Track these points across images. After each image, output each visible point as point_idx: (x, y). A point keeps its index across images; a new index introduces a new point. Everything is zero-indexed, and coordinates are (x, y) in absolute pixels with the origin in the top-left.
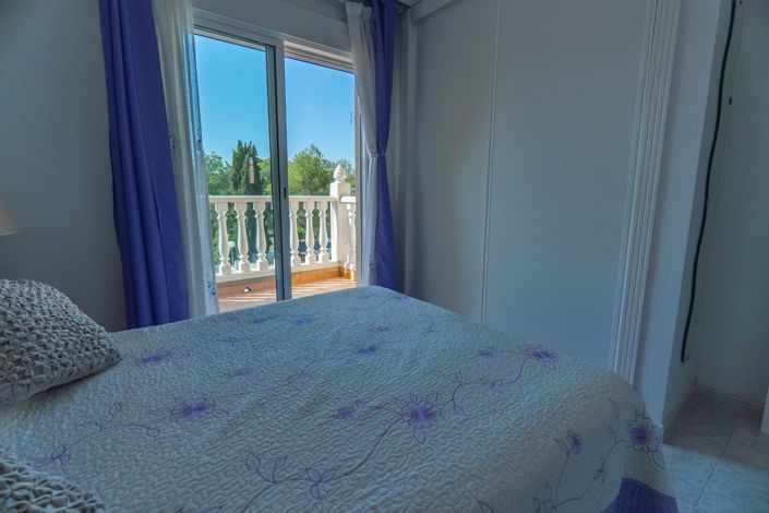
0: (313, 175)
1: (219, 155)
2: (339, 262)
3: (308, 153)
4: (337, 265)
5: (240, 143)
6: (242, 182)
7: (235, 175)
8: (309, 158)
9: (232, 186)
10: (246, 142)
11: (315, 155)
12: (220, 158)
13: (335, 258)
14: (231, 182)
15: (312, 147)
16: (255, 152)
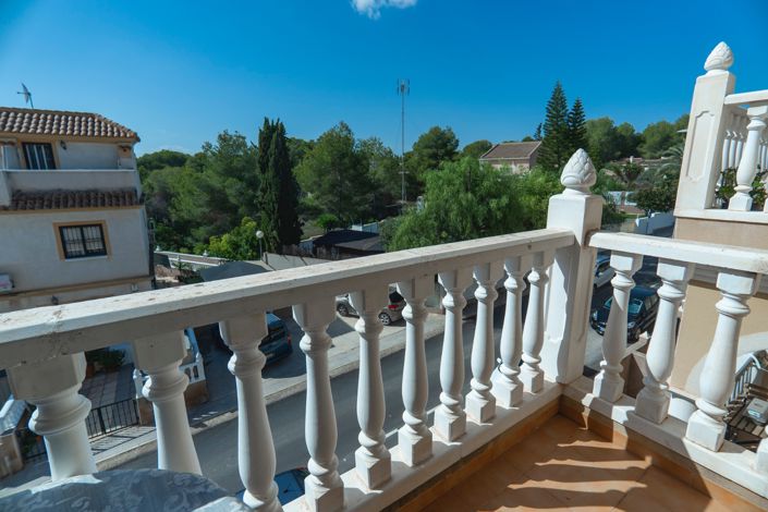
0: (343, 156)
1: (244, 135)
2: (562, 385)
3: (337, 130)
5: (267, 121)
6: (270, 164)
7: (262, 157)
8: (338, 136)
9: (257, 169)
10: (273, 119)
11: (345, 133)
12: (244, 138)
14: (257, 165)
15: (342, 124)
16: (283, 131)
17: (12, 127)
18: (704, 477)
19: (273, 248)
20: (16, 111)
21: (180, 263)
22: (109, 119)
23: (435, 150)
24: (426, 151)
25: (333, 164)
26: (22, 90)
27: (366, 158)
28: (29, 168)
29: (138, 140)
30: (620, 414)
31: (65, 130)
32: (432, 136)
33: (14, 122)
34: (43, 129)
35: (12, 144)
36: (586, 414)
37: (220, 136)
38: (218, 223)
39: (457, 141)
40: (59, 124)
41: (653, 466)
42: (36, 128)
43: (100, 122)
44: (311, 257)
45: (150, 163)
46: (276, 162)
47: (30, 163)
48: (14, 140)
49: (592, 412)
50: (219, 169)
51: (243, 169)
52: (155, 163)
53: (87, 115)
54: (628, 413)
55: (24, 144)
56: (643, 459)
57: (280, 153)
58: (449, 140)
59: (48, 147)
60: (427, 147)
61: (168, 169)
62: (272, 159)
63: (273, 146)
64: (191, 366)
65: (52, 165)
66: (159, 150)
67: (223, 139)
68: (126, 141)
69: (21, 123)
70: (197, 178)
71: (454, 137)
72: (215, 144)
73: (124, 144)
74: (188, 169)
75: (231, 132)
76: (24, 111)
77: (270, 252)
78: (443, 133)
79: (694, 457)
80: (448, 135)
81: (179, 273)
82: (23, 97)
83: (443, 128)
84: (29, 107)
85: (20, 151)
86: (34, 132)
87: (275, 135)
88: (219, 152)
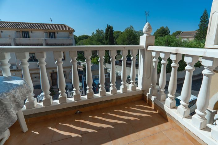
0: (131, 36)
1: (103, 30)
2: (143, 91)
3: (129, 28)
4: (142, 93)
5: (108, 25)
6: (108, 38)
7: (106, 36)
8: (129, 30)
9: (105, 40)
10: (110, 25)
11: (131, 29)
12: (103, 31)
13: (140, 87)
14: (105, 38)
15: (131, 26)
16: (112, 28)
17: (47, 28)
18: (167, 116)
19: (108, 62)
20: (48, 24)
21: (84, 65)
22: (68, 26)
23: (161, 34)
24: (158, 34)
25: (127, 38)
26: (50, 19)
27: (137, 36)
28: (50, 38)
29: (75, 31)
30: (153, 98)
31: (58, 29)
32: (161, 29)
33: (48, 27)
34: (53, 28)
35: (47, 32)
36: (147, 99)
37: (97, 30)
38: (95, 55)
39: (170, 31)
40: (57, 27)
41: (158, 113)
42: (52, 28)
43: (66, 27)
44: (118, 65)
45: (80, 38)
46: (110, 37)
47: (50, 37)
48: (47, 31)
49: (148, 98)
50: (96, 40)
51: (102, 40)
52: (82, 38)
53: (63, 25)
54: (154, 98)
55: (49, 32)
56: (157, 111)
57: (111, 35)
58: (167, 31)
59: (54, 33)
60: (159, 33)
61: (84, 40)
62: (108, 36)
63: (109, 33)
64: (81, 91)
65: (55, 38)
66: (83, 35)
67: (97, 31)
68: (71, 31)
69: (49, 27)
70: (90, 42)
71: (169, 30)
72: (95, 32)
73: (71, 32)
74: (88, 39)
75: (100, 29)
76: (50, 24)
77: (107, 63)
78: (165, 29)
79: (166, 110)
80: (167, 29)
81: (83, 67)
82: (50, 21)
83: (165, 27)
84: (51, 23)
85: (48, 34)
86: (51, 29)
87: (110, 30)
88: (96, 35)
